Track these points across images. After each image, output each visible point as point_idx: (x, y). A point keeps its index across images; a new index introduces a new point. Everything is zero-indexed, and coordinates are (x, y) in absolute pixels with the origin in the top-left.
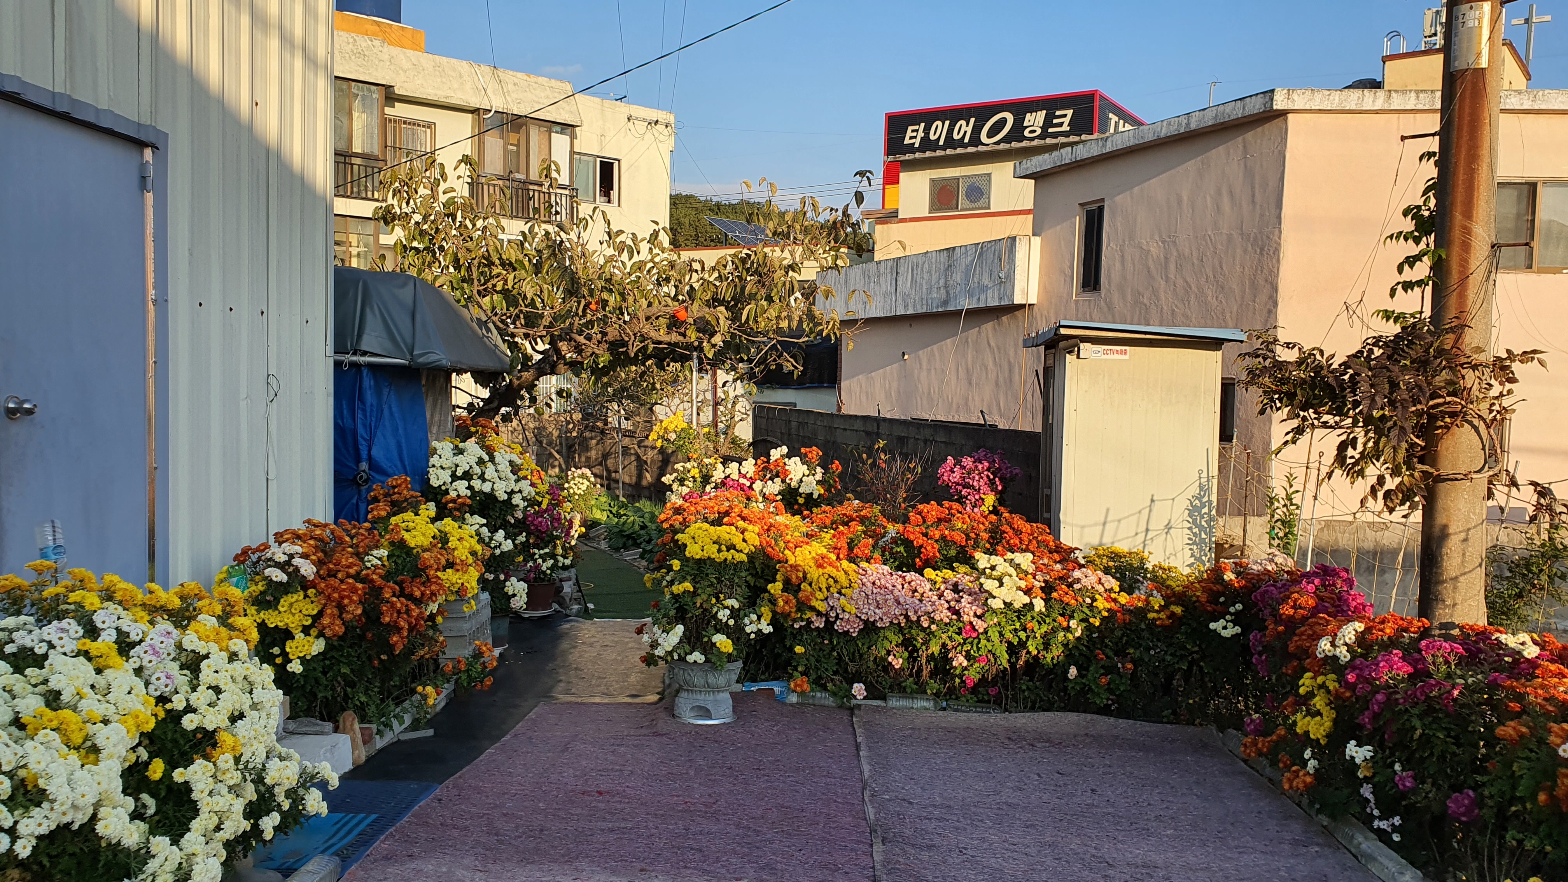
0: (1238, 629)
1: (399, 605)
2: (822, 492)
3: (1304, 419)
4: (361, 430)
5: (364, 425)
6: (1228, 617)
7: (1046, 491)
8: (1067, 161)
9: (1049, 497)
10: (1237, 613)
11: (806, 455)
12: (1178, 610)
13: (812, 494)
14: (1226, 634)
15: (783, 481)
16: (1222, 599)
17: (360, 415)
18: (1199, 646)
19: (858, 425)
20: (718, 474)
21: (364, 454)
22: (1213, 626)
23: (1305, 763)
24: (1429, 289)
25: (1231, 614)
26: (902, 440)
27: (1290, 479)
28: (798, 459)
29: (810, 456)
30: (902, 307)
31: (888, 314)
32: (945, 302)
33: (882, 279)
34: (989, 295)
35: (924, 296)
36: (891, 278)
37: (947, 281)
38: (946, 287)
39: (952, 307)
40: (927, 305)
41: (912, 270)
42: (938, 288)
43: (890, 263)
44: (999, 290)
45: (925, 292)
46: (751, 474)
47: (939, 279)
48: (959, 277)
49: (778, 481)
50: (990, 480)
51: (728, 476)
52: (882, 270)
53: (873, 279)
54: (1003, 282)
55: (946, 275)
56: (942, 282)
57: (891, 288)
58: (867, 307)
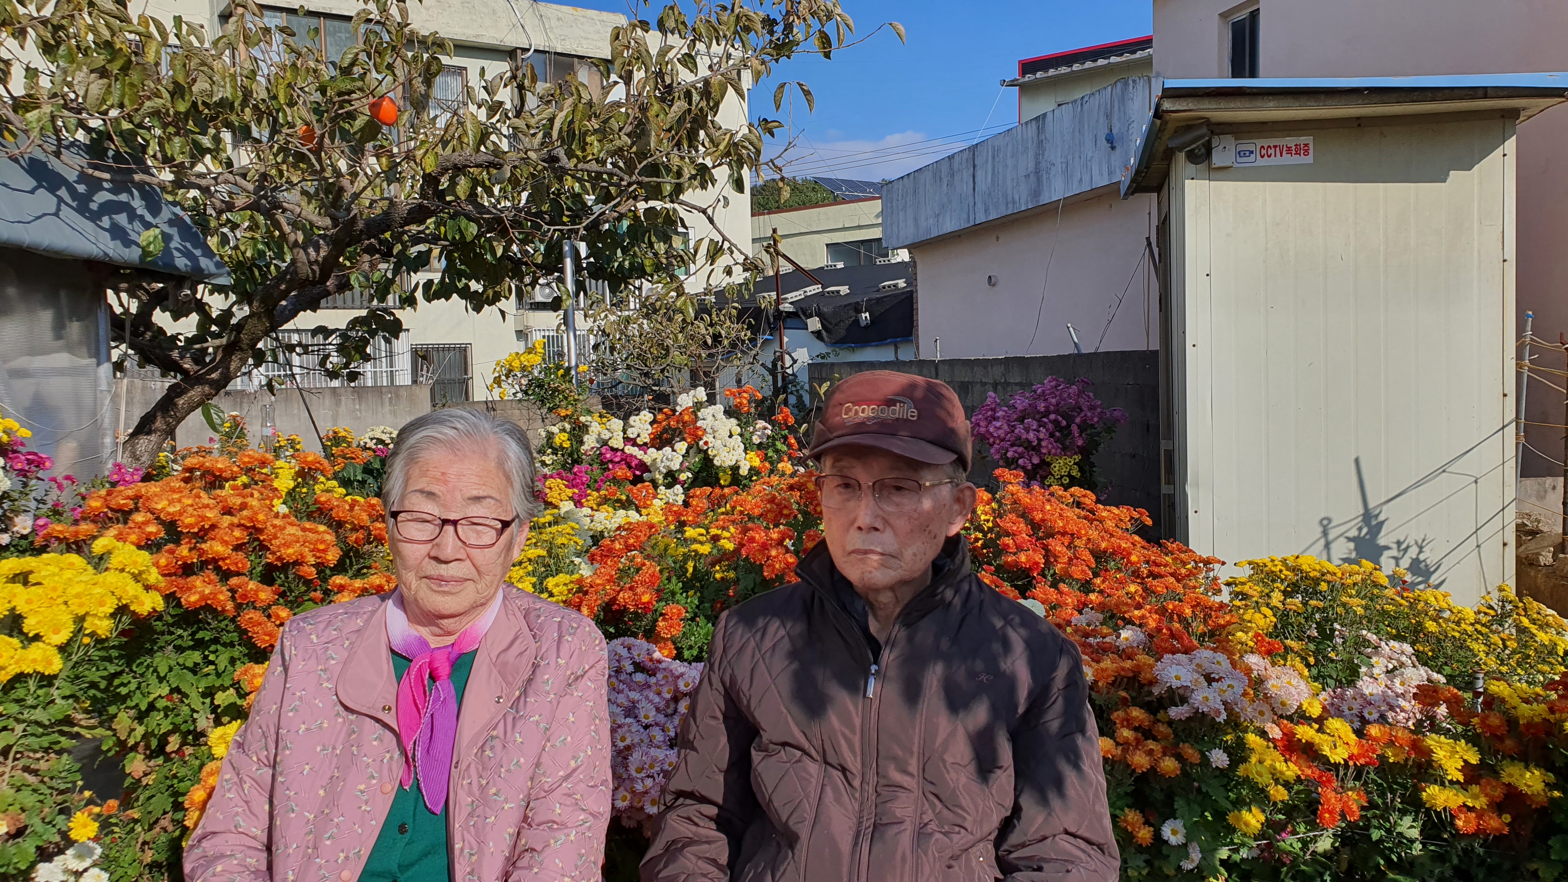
2: (757, 462)
13: (737, 467)
15: (692, 447)
20: (592, 441)
28: (719, 408)
30: (982, 212)
31: (965, 225)
32: (1036, 193)
33: (957, 178)
34: (1095, 171)
35: (1009, 192)
36: (967, 175)
37: (1037, 163)
38: (1037, 172)
39: (1045, 199)
40: (1014, 202)
41: (993, 158)
42: (1027, 176)
43: (966, 155)
44: (1109, 162)
45: (1009, 183)
46: (645, 438)
47: (1027, 163)
48: (1054, 155)
49: (682, 447)
50: (1061, 429)
51: (605, 443)
52: (956, 166)
53: (945, 181)
54: (1113, 148)
55: (1037, 156)
56: (1031, 166)
57: (967, 188)
58: (941, 220)
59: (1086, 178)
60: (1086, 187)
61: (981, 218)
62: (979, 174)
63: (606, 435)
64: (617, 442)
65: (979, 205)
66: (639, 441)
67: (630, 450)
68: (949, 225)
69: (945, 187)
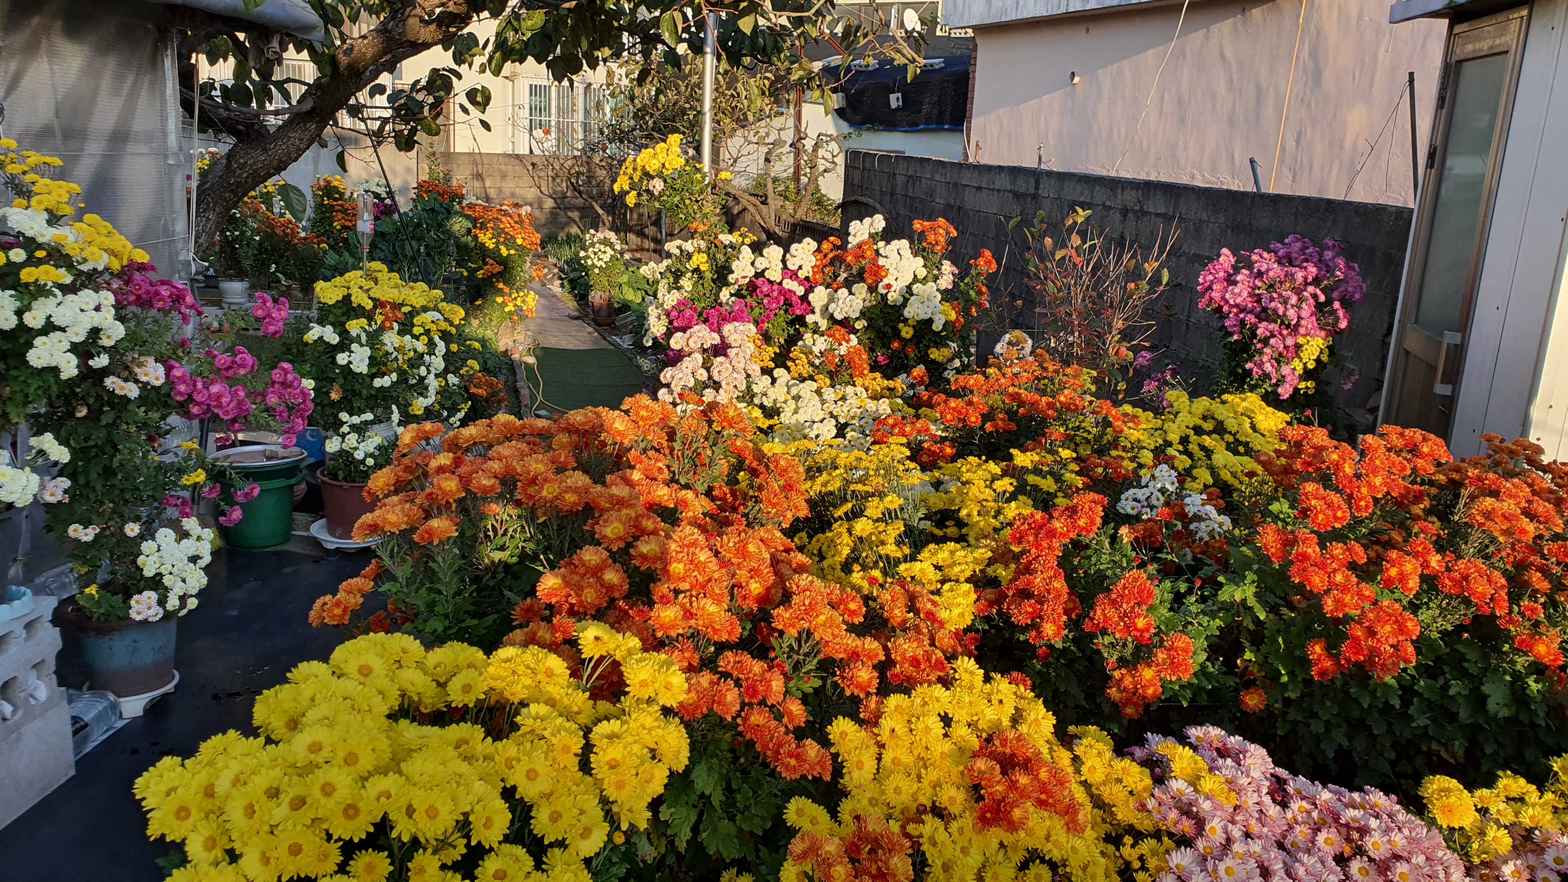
2: (953, 316)
11: (922, 235)
13: (930, 321)
15: (872, 289)
19: (1003, 182)
20: (744, 268)
28: (904, 243)
29: (931, 238)
31: (1053, 12)
46: (807, 272)
49: (860, 288)
51: (760, 274)
63: (761, 263)
66: (801, 275)
68: (1032, 9)
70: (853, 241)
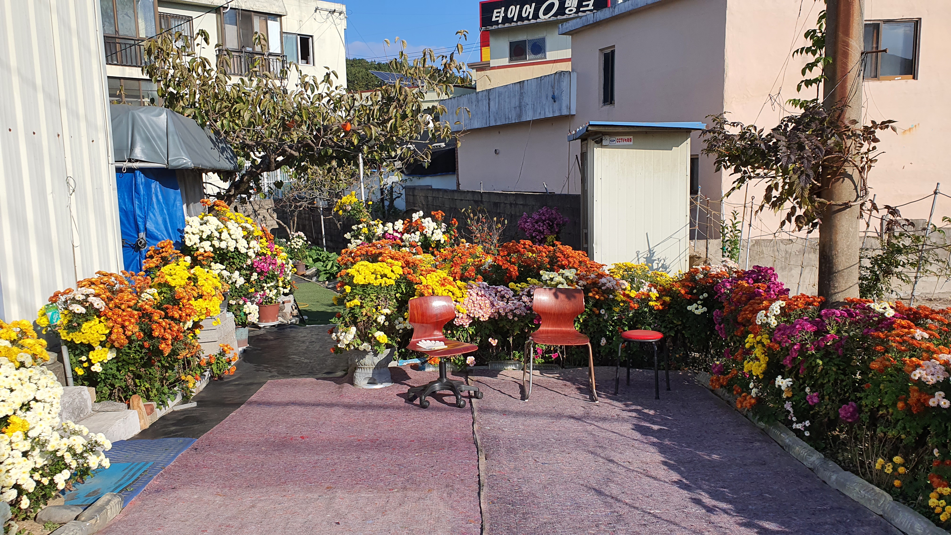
0: (705, 309)
1: (164, 324)
2: (446, 239)
3: (745, 172)
4: (138, 212)
5: (140, 209)
6: (699, 302)
7: (585, 231)
8: (591, 22)
9: (586, 234)
10: (704, 299)
11: (434, 216)
12: (668, 299)
13: (440, 240)
14: (698, 312)
15: (421, 233)
16: (695, 291)
17: (136, 202)
18: (682, 321)
19: (469, 197)
20: (379, 231)
21: (142, 227)
22: (689, 308)
23: (749, 391)
24: (822, 85)
25: (701, 300)
26: (496, 204)
27: (735, 214)
28: (430, 219)
29: (437, 216)
30: (493, 120)
31: (484, 126)
32: (520, 116)
33: (480, 103)
34: (547, 110)
35: (507, 113)
36: (485, 103)
37: (520, 103)
38: (520, 106)
39: (524, 119)
40: (509, 118)
41: (499, 97)
42: (515, 108)
43: (485, 93)
44: (553, 107)
45: (507, 110)
46: (401, 230)
47: (515, 102)
48: (528, 100)
49: (418, 233)
50: (550, 226)
51: (386, 232)
52: (480, 98)
53: (474, 103)
54: (555, 101)
55: (520, 99)
56: (517, 104)
57: (486, 109)
58: (472, 122)
59: (543, 112)
60: (542, 117)
61: (493, 124)
62: (492, 103)
63: (386, 228)
64: (391, 231)
65: (492, 117)
66: (399, 231)
67: (396, 234)
68: (476, 125)
69: (474, 107)
70: (414, 220)
